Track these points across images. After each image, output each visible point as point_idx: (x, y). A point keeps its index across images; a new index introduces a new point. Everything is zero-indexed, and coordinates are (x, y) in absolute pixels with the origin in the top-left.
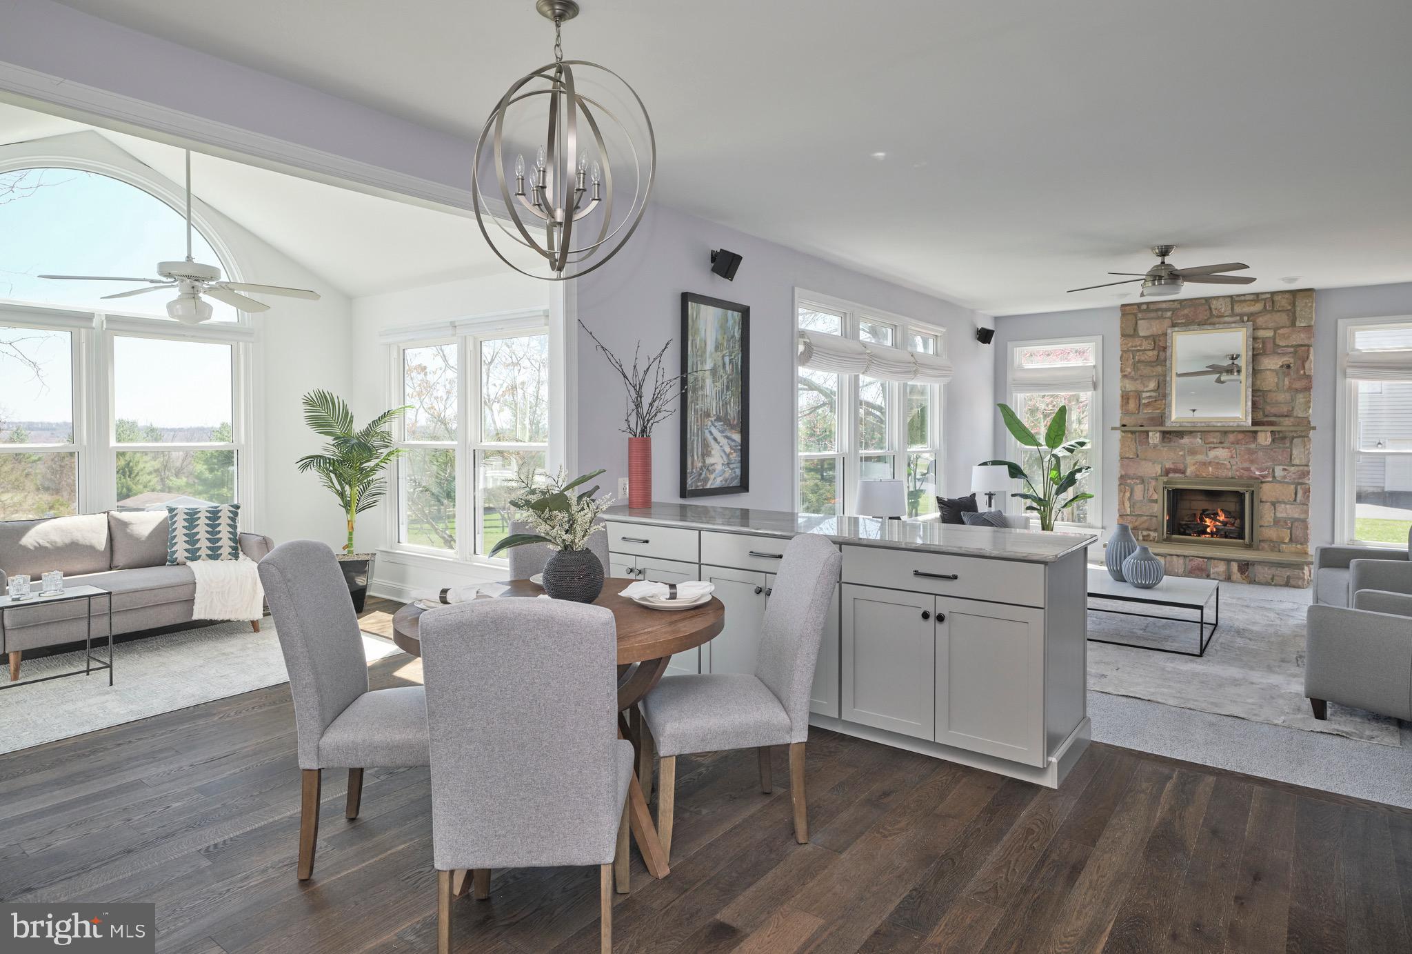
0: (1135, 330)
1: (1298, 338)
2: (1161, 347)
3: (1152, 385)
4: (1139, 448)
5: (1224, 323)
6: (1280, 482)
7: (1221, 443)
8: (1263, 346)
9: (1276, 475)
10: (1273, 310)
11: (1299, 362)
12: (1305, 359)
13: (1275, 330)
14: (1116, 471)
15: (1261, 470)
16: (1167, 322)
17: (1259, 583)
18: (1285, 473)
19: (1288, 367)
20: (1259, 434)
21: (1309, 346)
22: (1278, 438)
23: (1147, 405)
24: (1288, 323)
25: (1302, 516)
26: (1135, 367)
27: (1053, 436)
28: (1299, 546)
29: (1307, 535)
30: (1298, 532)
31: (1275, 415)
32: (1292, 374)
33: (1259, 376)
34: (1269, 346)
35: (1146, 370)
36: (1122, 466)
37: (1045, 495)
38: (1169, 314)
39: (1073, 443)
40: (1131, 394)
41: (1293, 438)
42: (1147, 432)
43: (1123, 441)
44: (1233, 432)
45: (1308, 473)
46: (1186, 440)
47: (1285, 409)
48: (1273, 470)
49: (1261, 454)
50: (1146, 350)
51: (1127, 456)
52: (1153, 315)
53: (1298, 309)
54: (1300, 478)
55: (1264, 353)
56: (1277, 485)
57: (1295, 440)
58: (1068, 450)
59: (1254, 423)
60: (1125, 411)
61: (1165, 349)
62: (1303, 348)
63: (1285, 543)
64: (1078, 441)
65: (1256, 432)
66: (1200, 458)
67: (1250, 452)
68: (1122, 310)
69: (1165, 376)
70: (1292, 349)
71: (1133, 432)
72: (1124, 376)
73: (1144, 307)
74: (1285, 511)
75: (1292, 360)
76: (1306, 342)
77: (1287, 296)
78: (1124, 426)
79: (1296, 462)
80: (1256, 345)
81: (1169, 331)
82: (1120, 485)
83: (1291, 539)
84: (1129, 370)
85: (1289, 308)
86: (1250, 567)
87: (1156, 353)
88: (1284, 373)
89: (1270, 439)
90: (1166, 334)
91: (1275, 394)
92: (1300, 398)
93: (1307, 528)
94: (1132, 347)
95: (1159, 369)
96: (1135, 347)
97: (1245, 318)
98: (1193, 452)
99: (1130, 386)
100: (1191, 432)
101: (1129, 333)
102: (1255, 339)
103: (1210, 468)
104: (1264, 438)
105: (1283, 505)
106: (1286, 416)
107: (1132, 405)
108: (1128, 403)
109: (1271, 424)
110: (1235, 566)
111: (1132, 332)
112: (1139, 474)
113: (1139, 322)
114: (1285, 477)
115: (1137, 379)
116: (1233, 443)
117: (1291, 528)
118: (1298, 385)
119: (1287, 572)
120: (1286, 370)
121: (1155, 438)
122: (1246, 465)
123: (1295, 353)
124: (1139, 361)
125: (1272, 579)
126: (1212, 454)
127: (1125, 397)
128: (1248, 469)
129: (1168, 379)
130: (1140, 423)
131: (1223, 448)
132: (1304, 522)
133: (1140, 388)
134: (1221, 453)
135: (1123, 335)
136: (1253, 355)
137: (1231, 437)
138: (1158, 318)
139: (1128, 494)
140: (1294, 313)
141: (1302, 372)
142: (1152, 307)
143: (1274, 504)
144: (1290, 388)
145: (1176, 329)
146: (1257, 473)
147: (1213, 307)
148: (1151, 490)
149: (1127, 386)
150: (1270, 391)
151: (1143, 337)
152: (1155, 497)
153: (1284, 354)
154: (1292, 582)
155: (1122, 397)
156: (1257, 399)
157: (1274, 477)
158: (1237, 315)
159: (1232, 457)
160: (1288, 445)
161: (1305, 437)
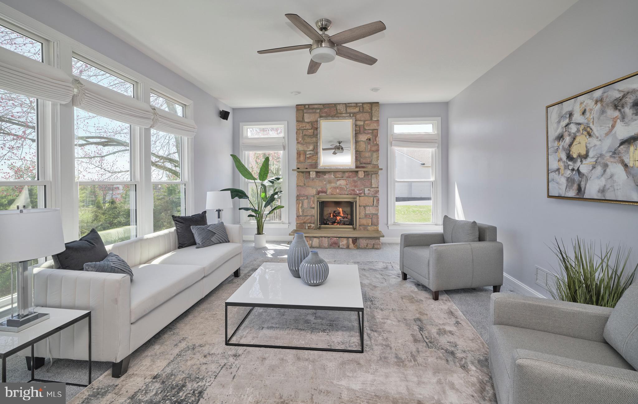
0: (303, 118)
1: (373, 126)
2: (315, 128)
3: (311, 148)
4: (305, 180)
5: (343, 117)
6: (367, 196)
7: (342, 177)
8: (359, 129)
9: (365, 193)
10: (363, 112)
11: (374, 138)
12: (376, 136)
13: (364, 121)
14: (294, 193)
15: (359, 190)
16: (318, 115)
17: (361, 248)
18: (369, 191)
19: (370, 140)
20: (359, 172)
21: (377, 130)
22: (367, 173)
23: (309, 158)
24: (369, 119)
25: (376, 212)
26: (303, 139)
27: (262, 174)
28: (375, 227)
29: (378, 221)
30: (375, 220)
31: (365, 163)
32: (371, 143)
33: (357, 144)
34: (362, 129)
35: (308, 140)
36: (298, 190)
37: (259, 208)
38: (318, 111)
39: (273, 178)
40: (301, 152)
41: (372, 174)
42: (309, 172)
43: (298, 177)
44: (347, 172)
45: (378, 191)
46: (327, 176)
47: (369, 161)
48: (364, 190)
49: (359, 182)
50: (308, 129)
51: (300, 185)
52: (311, 111)
53: (373, 112)
54: (375, 194)
55: (360, 133)
56: (366, 198)
57: (373, 175)
58: (271, 182)
59: (357, 167)
60: (299, 162)
61: (317, 129)
62: (375, 131)
63: (369, 226)
64: (276, 177)
65: (357, 172)
66: (333, 185)
67: (355, 182)
68: (297, 108)
69: (317, 143)
70: (371, 131)
71: (303, 172)
72: (298, 143)
73: (307, 107)
74: (370, 210)
75: (371, 136)
76: (377, 128)
77: (369, 105)
78: (298, 168)
79: (373, 186)
80: (357, 129)
81: (319, 120)
82: (297, 200)
83: (372, 224)
84: (300, 139)
85: (370, 111)
86: (357, 240)
87: (312, 131)
88: (368, 143)
89: (363, 175)
90: (317, 121)
91: (364, 153)
92: (375, 155)
93: (378, 218)
94: (302, 127)
95: (314, 139)
96: (303, 127)
97: (352, 115)
98: (330, 182)
99: (301, 148)
100: (329, 172)
101: (300, 120)
102: (356, 125)
103: (338, 190)
104: (361, 174)
105: (368, 207)
106: (369, 164)
107: (302, 158)
108: (300, 157)
109: (363, 167)
110: (351, 240)
111: (301, 120)
112: (306, 194)
113: (305, 114)
114: (369, 194)
115: (304, 144)
116: (347, 177)
117: (372, 219)
118: (374, 148)
119: (373, 242)
120: (369, 141)
121: (313, 175)
122: (353, 188)
123: (372, 133)
124: (305, 135)
125: (367, 246)
126: (338, 183)
127: (299, 154)
128: (354, 190)
129: (319, 144)
130: (306, 167)
131: (343, 180)
132: (377, 215)
133: (306, 149)
134: (342, 182)
135: (297, 121)
136: (356, 134)
137: (347, 174)
138: (313, 113)
139: (301, 205)
140: (372, 113)
141: (375, 142)
142: (311, 107)
143: (364, 207)
144: (370, 150)
145: (322, 118)
146: (358, 192)
147: (338, 108)
148: (312, 202)
149: (300, 148)
150: (362, 151)
151: (306, 122)
152: (313, 206)
153: (368, 133)
154: (375, 247)
155: (297, 153)
156: (357, 155)
157: (364, 194)
158: (348, 113)
159: (347, 184)
160: (370, 178)
161: (376, 173)
